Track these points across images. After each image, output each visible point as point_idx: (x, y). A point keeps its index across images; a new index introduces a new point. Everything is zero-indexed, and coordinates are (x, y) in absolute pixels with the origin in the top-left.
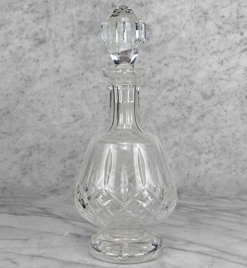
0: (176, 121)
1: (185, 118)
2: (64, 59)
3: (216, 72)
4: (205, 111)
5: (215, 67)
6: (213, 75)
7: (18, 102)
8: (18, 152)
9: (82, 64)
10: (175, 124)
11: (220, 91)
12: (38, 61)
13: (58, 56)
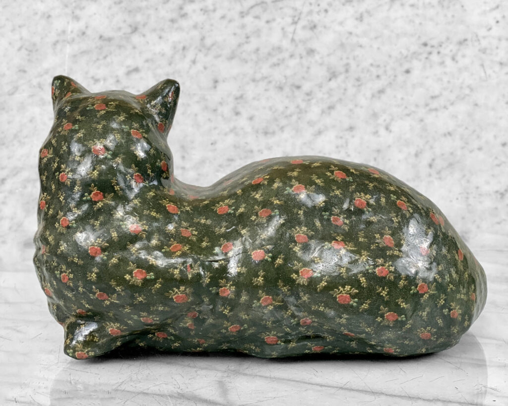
0: (286, 117)
1: (301, 112)
2: (95, 14)
3: (351, 33)
4: (335, 99)
5: (350, 25)
6: (347, 38)
7: (16, 89)
8: (17, 173)
9: (125, 21)
10: (283, 122)
11: (358, 66)
12: (49, 16)
13: (84, 8)
